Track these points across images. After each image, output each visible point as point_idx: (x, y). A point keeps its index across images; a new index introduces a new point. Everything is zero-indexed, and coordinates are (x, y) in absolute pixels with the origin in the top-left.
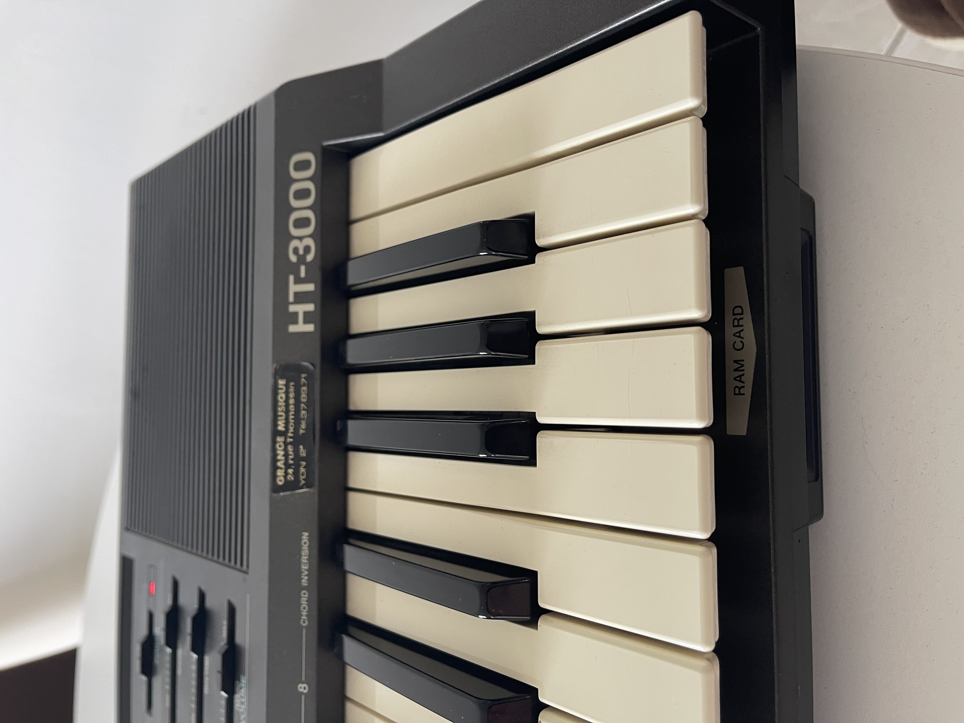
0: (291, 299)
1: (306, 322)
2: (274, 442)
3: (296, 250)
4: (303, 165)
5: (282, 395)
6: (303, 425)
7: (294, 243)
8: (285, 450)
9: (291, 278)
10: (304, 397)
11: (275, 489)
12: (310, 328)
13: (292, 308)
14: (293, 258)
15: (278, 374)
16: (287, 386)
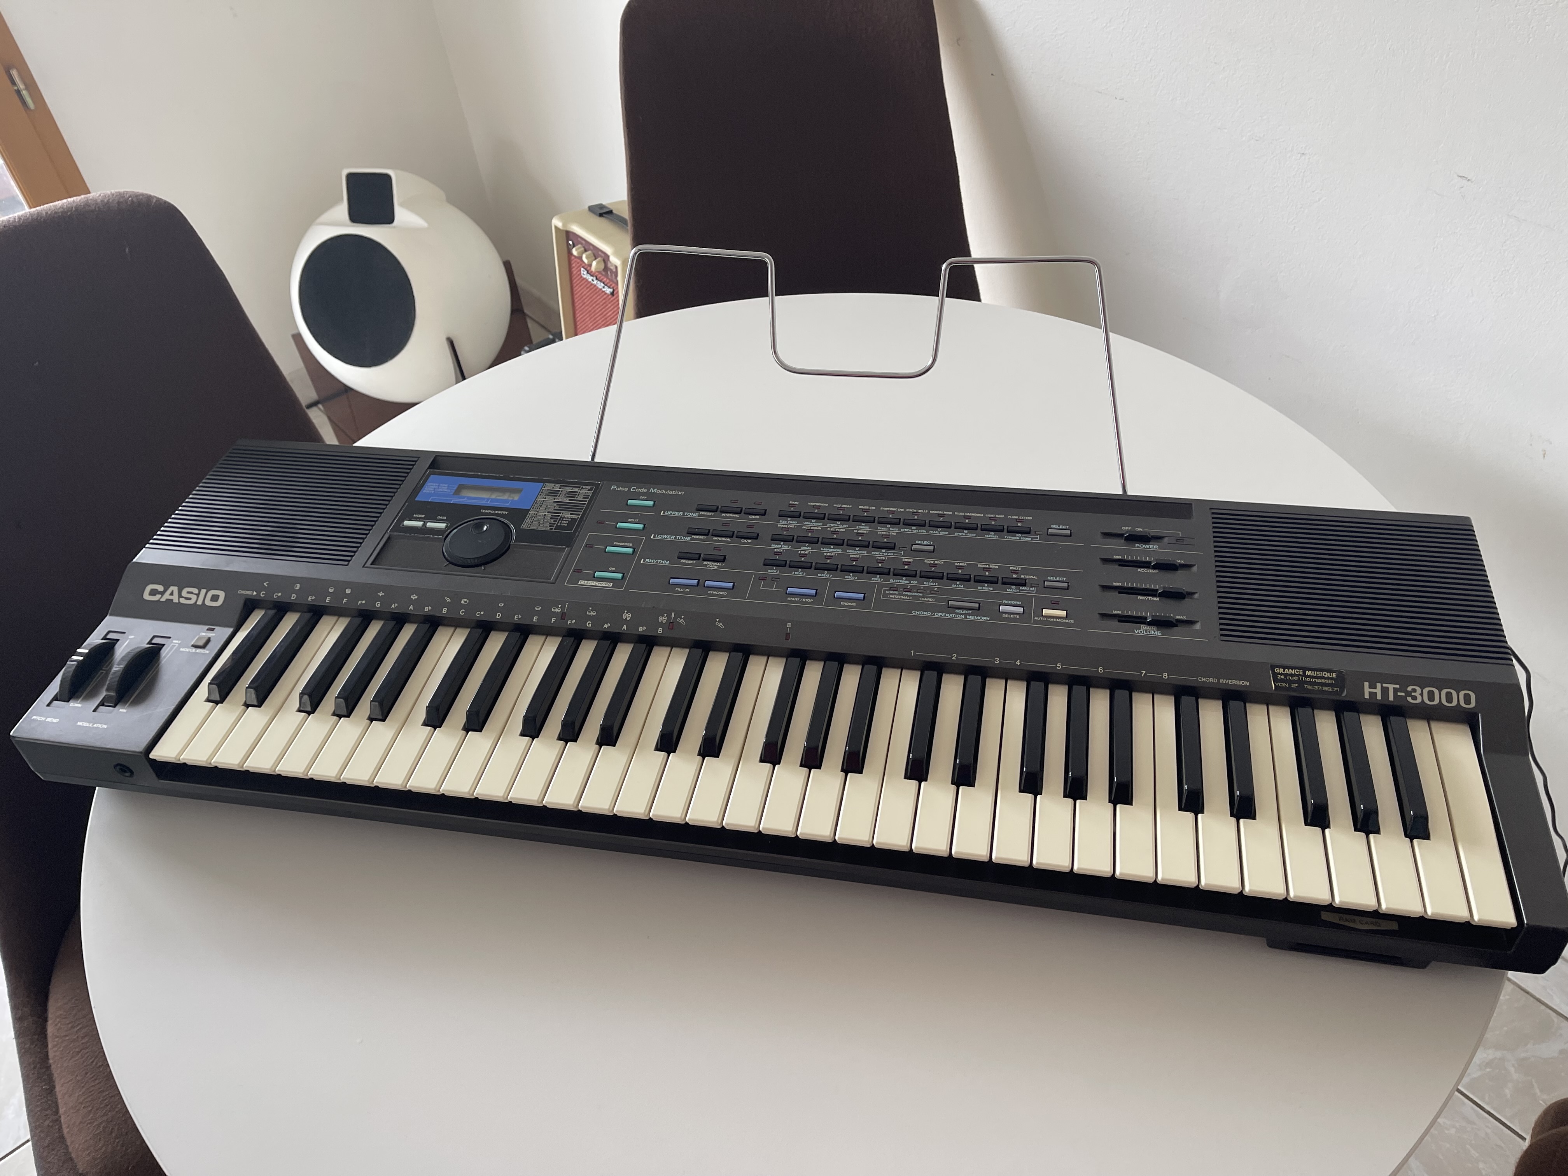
0: (1384, 685)
1: (1370, 693)
2: (1299, 668)
3: (1415, 691)
4: (1467, 699)
5: (1327, 675)
6: (1309, 687)
7: (1419, 690)
8: (1295, 675)
9: (1398, 686)
10: (1326, 689)
11: (1273, 667)
12: (1367, 696)
13: (1379, 685)
14: (1409, 689)
15: (1339, 673)
16: (1332, 679)
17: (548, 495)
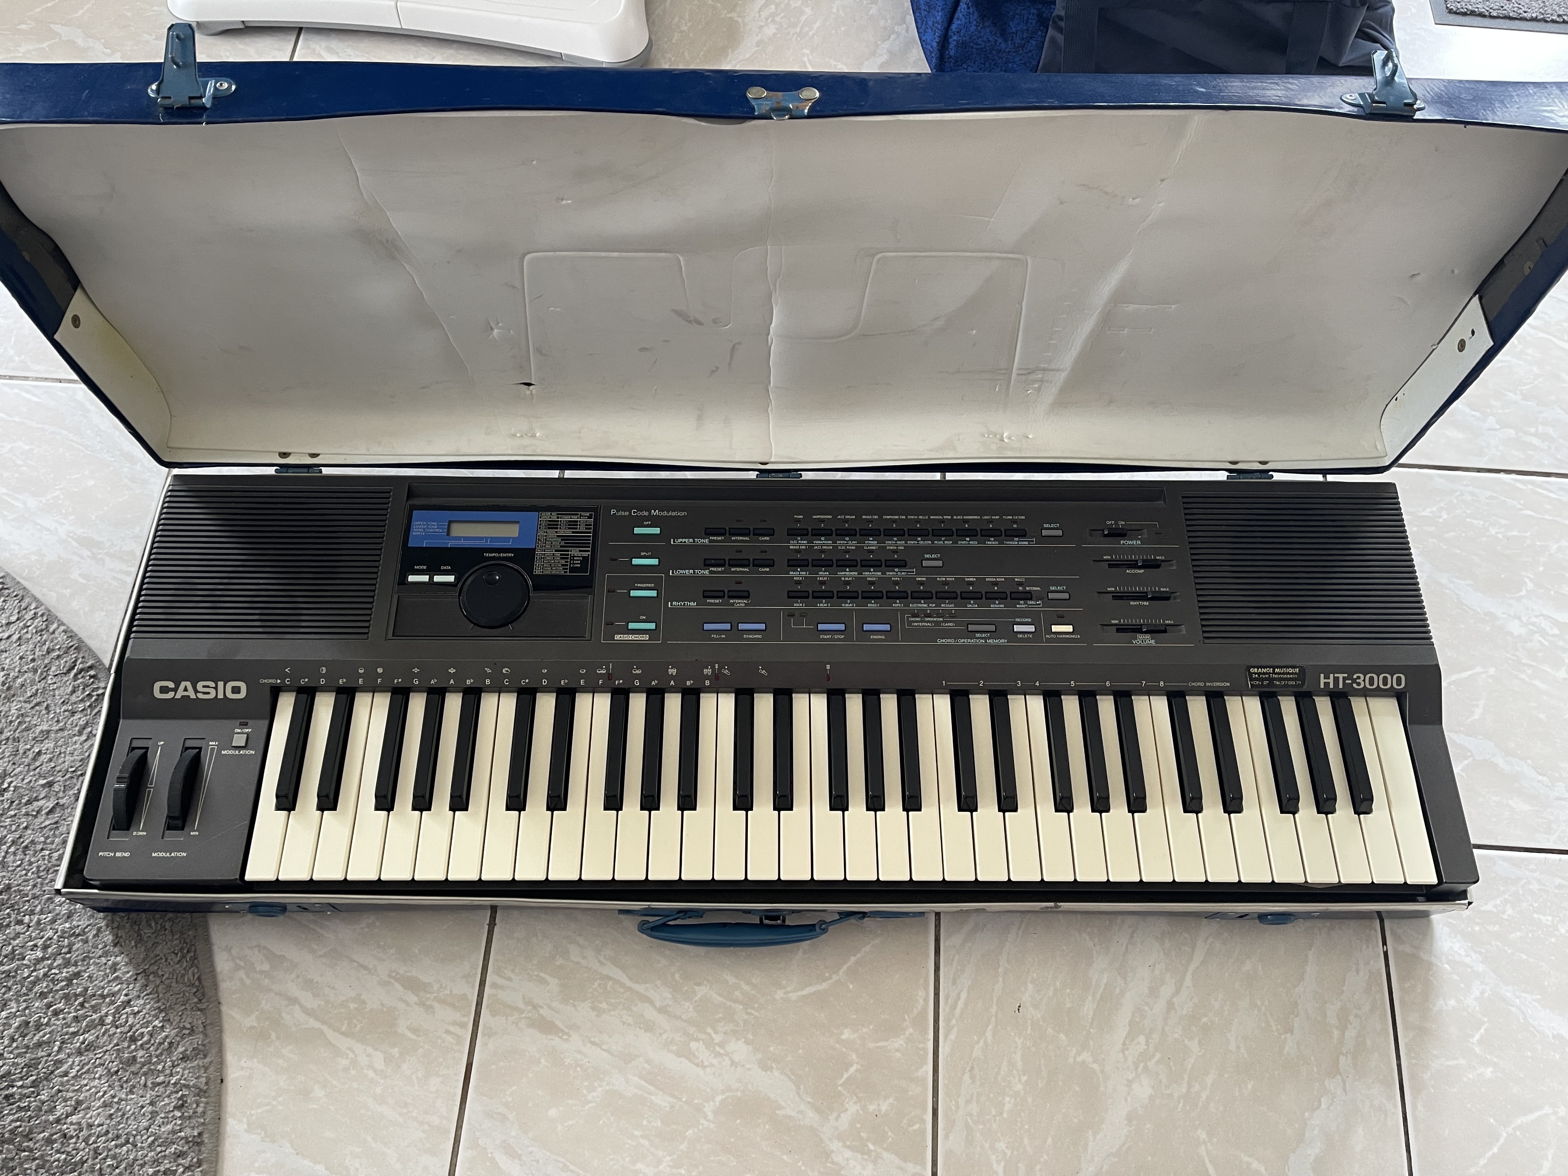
0: (1336, 675)
1: (1325, 682)
2: (1270, 667)
3: (1359, 678)
4: (1399, 682)
5: (1291, 670)
6: (1278, 683)
7: (1362, 676)
8: (1266, 673)
10: (1290, 683)
11: (1249, 668)
12: (1322, 686)
13: (1331, 676)
14: (1355, 677)
15: (1301, 668)
16: (1296, 673)
17: (549, 528)
